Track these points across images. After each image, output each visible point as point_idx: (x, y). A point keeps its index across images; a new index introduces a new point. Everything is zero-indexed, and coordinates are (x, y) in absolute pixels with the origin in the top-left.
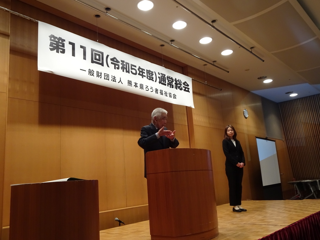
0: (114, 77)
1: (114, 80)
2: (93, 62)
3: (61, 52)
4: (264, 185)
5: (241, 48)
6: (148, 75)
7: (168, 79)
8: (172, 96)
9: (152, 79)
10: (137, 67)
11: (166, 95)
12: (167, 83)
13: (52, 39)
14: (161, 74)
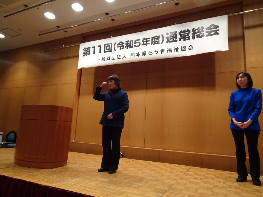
1: (119, 58)
6: (153, 41)
7: (181, 33)
8: (187, 48)
9: (158, 43)
10: (142, 40)
11: (176, 51)
12: (178, 39)
13: (85, 50)
14: (170, 33)
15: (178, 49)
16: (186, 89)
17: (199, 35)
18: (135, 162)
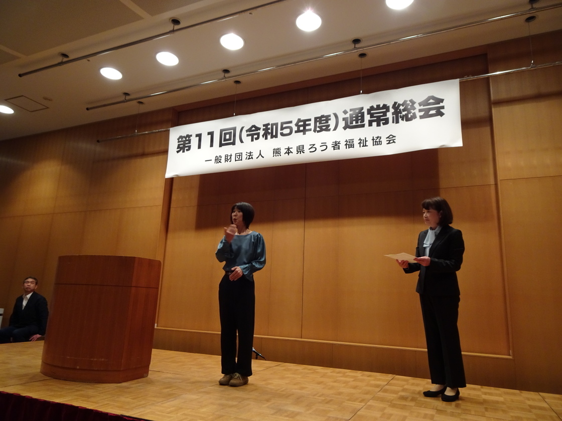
0: (250, 153)
1: (251, 157)
6: (318, 125)
7: (372, 112)
8: (384, 140)
9: (327, 129)
10: (295, 122)
11: (362, 145)
12: (366, 122)
13: (180, 140)
14: (351, 110)
15: (366, 141)
16: (384, 220)
17: (406, 115)
18: (284, 368)
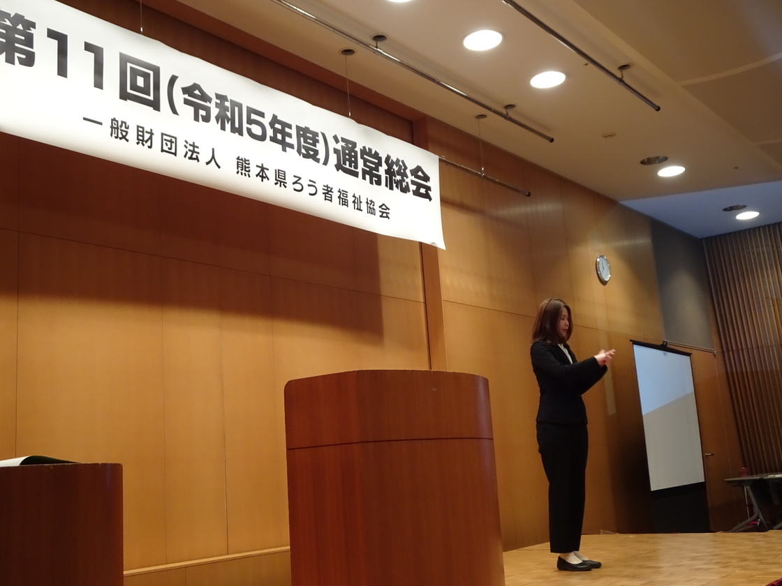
0: (194, 146)
1: (194, 156)
2: (124, 96)
3: (22, 62)
4: (654, 487)
5: (591, 65)
6: (302, 143)
7: (365, 156)
8: (377, 209)
9: (315, 157)
10: (269, 118)
11: (356, 206)
12: (359, 170)
14: (343, 140)
15: (360, 202)
17: (400, 183)
